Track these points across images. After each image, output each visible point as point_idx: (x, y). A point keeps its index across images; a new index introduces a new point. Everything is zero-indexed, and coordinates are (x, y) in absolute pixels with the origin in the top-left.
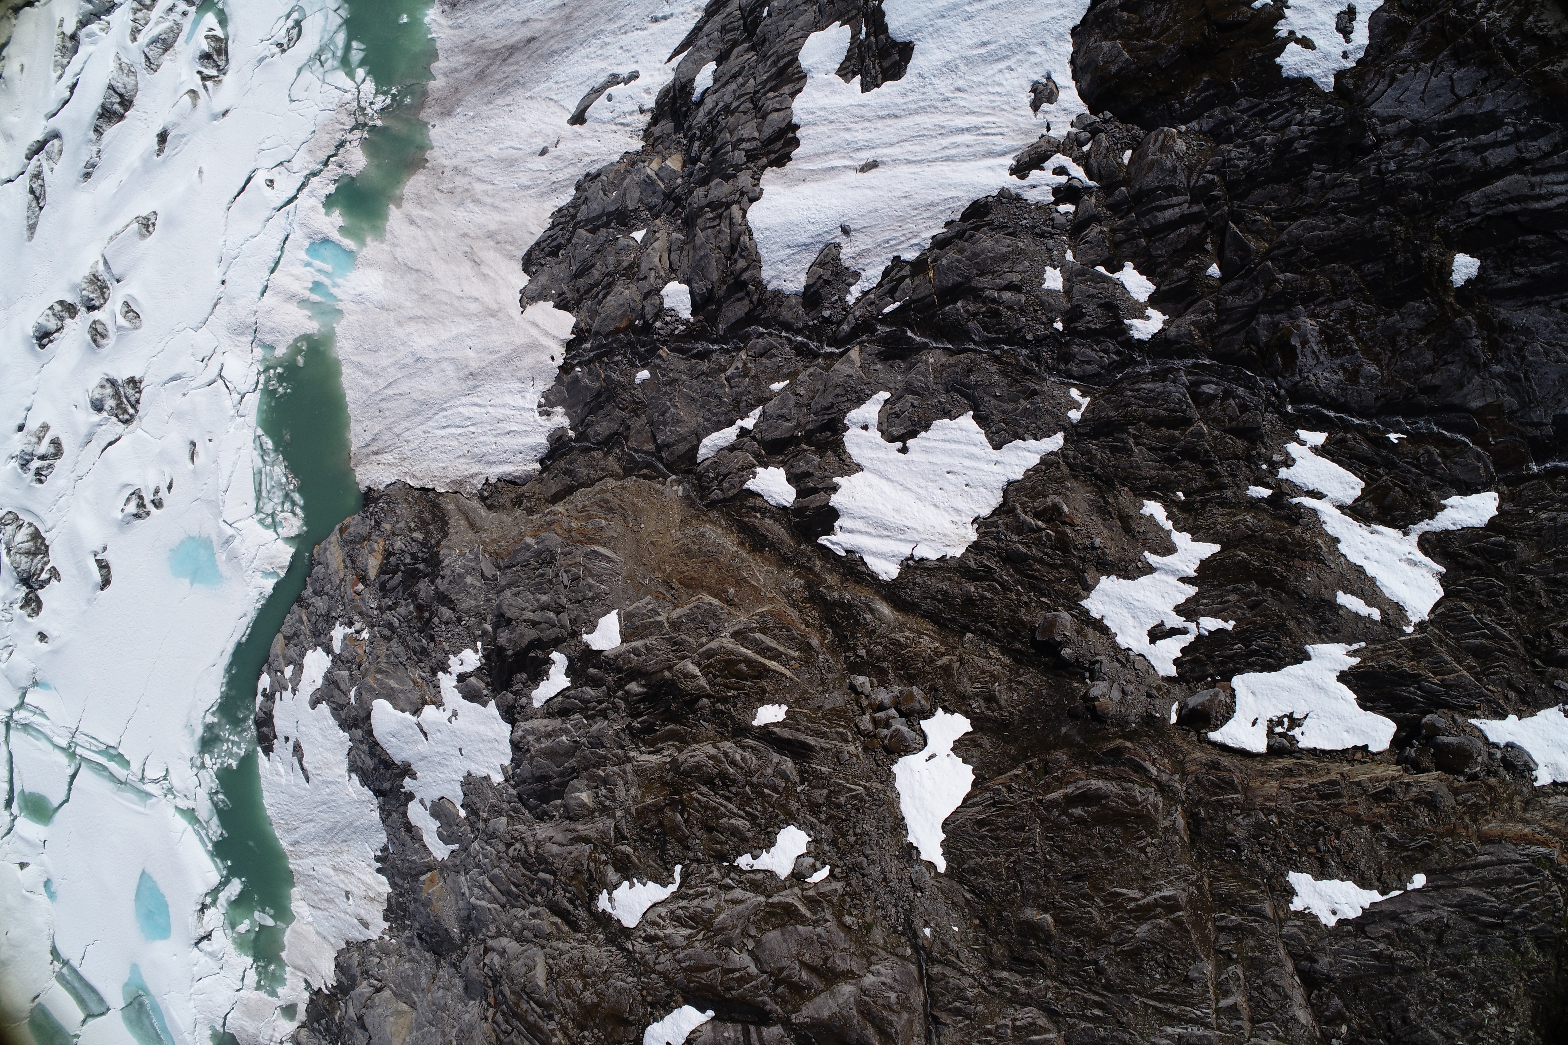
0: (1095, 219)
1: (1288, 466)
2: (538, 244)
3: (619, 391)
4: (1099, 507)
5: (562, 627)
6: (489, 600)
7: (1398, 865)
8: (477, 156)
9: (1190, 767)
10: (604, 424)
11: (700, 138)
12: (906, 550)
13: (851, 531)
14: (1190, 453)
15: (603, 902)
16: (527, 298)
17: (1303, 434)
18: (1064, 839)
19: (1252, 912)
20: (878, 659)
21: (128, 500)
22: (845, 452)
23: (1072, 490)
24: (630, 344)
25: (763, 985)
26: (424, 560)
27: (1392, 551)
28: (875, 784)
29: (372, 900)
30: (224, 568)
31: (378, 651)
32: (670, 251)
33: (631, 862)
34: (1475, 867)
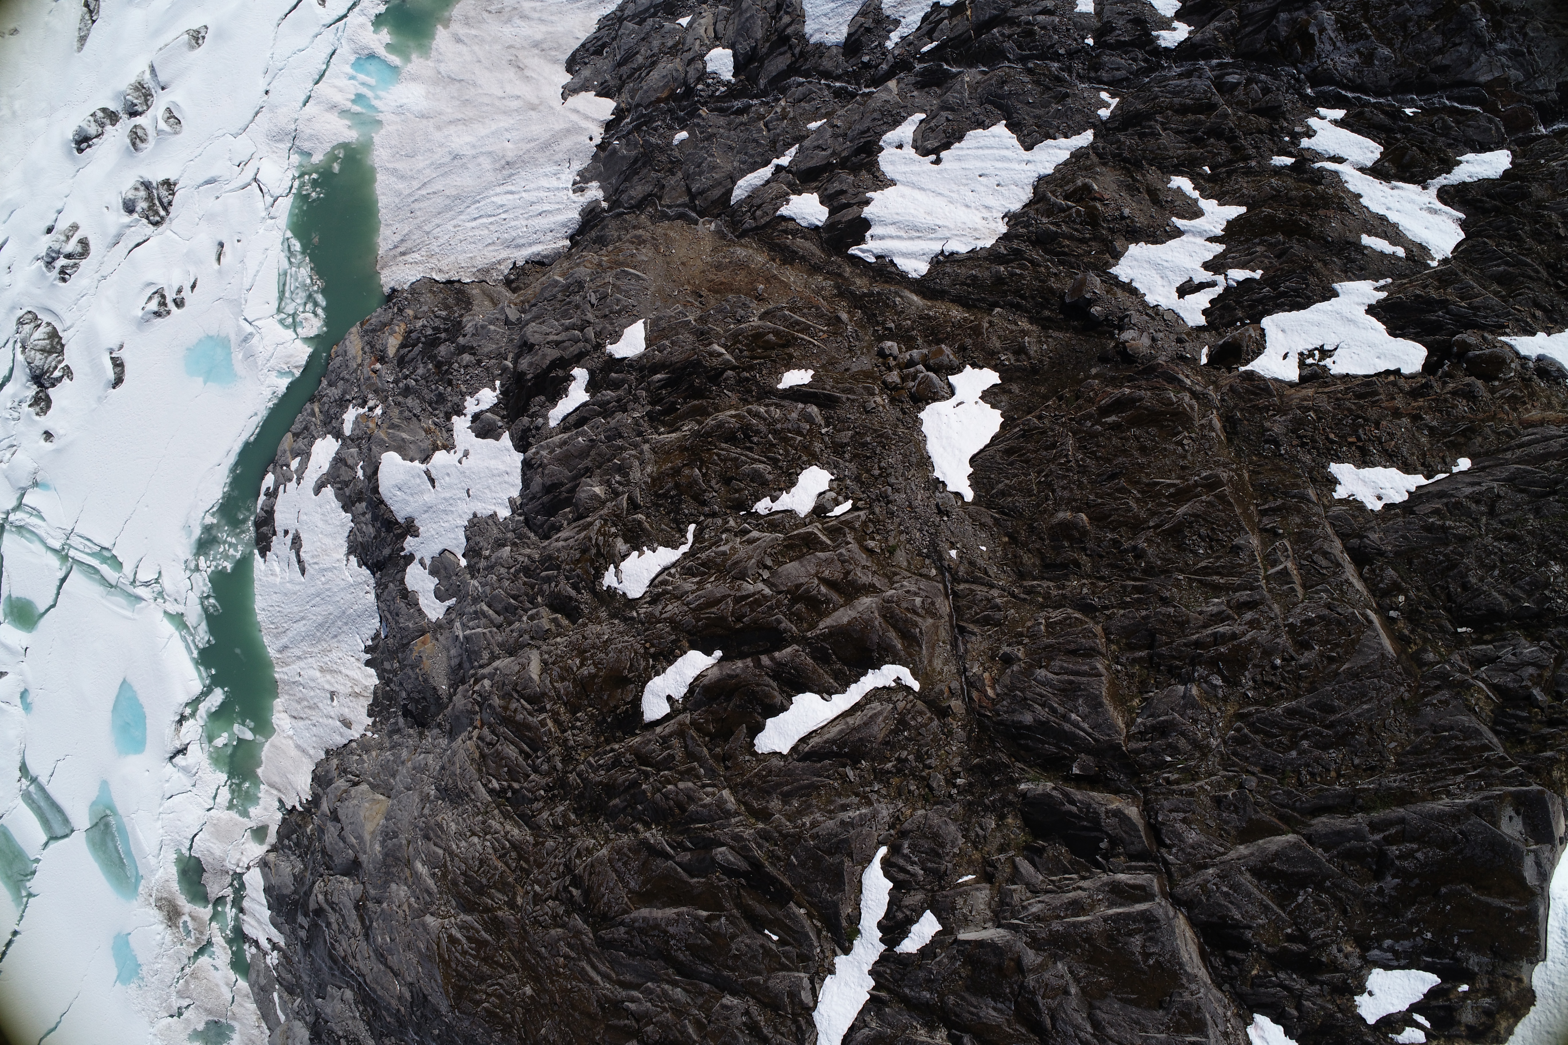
1: (1310, 137)
2: (583, 45)
3: (657, 153)
4: (1128, 185)
5: (587, 340)
6: (512, 340)
7: (1440, 450)
9: (1224, 383)
10: (639, 188)
12: (936, 247)
13: (882, 238)
14: (1216, 132)
16: (568, 92)
17: (1322, 111)
18: (1098, 446)
19: (1294, 496)
20: (907, 331)
21: (150, 298)
22: (879, 169)
23: (1102, 174)
24: (669, 110)
25: (779, 604)
26: (446, 330)
27: (1412, 201)
28: (900, 430)
29: (357, 695)
32: (715, 24)
33: (643, 530)
34: (1520, 446)
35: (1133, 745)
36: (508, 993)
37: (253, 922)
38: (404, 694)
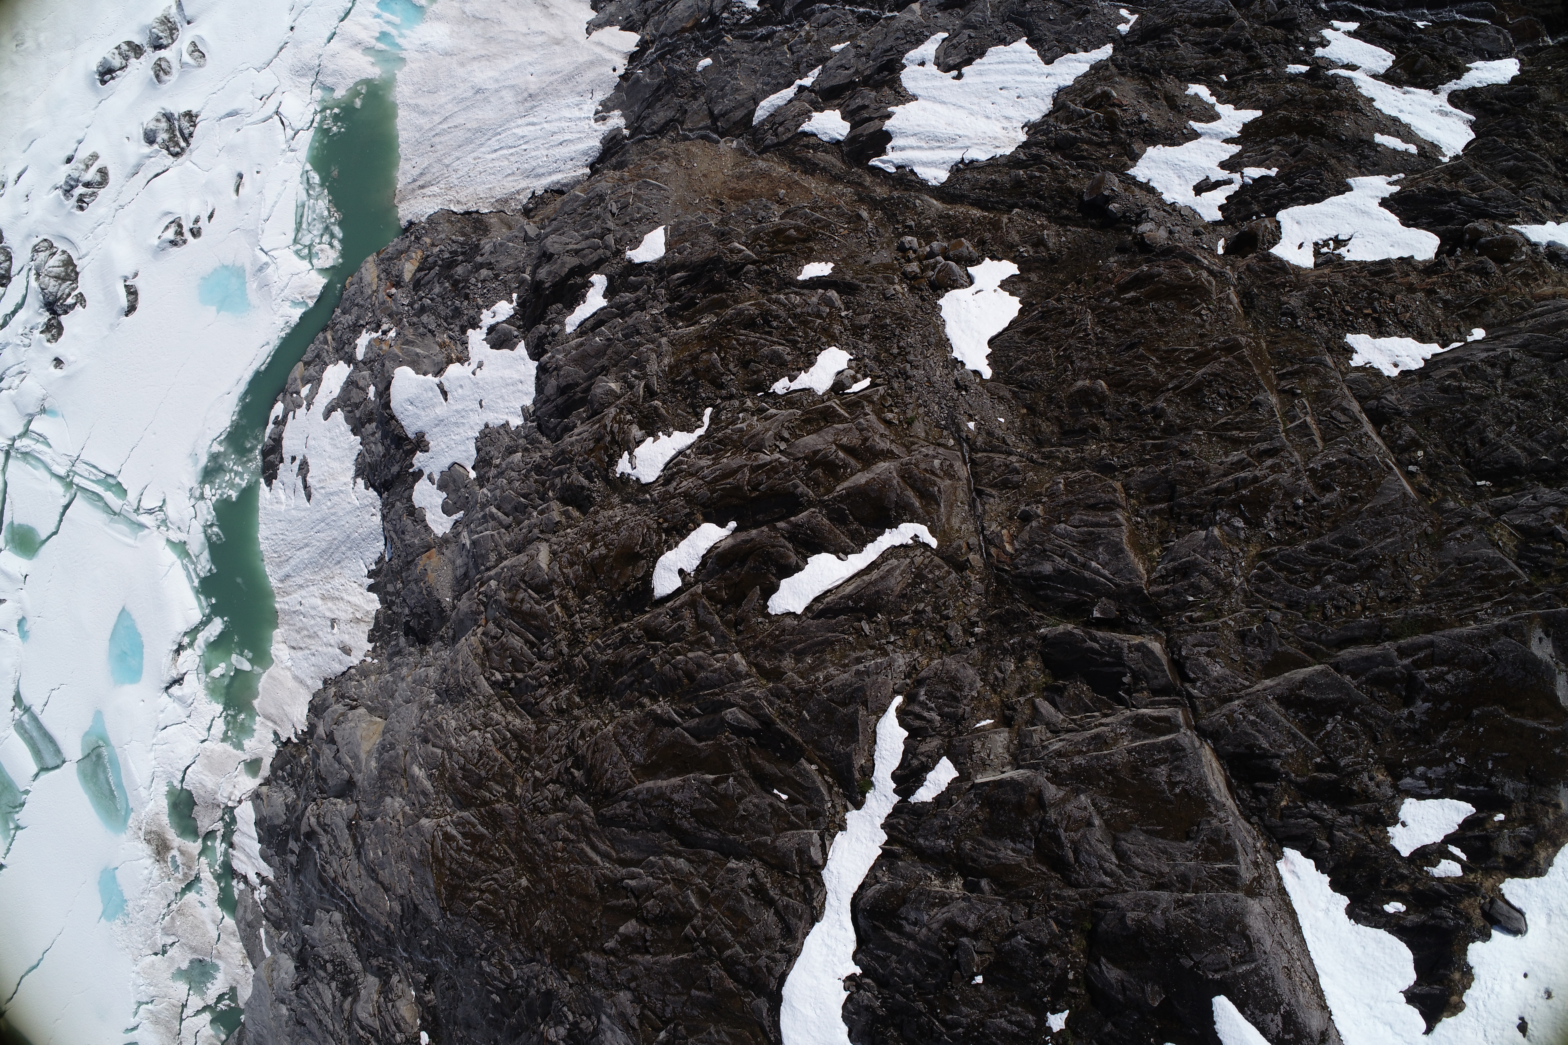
1: (1324, 46)
4: (1147, 93)
5: (607, 247)
6: (530, 254)
7: (1455, 321)
10: (661, 114)
12: (957, 156)
13: (902, 149)
14: (1233, 43)
15: (623, 466)
16: (592, 27)
17: (1336, 23)
18: (1117, 319)
19: (1312, 363)
20: (927, 228)
21: (167, 227)
22: (901, 85)
23: (1120, 84)
24: (694, 39)
25: (796, 470)
26: (463, 253)
27: (1424, 104)
28: (920, 315)
29: (358, 621)
30: (253, 296)
33: (659, 415)
34: (1532, 317)
35: (1155, 588)
36: (502, 887)
37: (243, 857)
38: (407, 611)
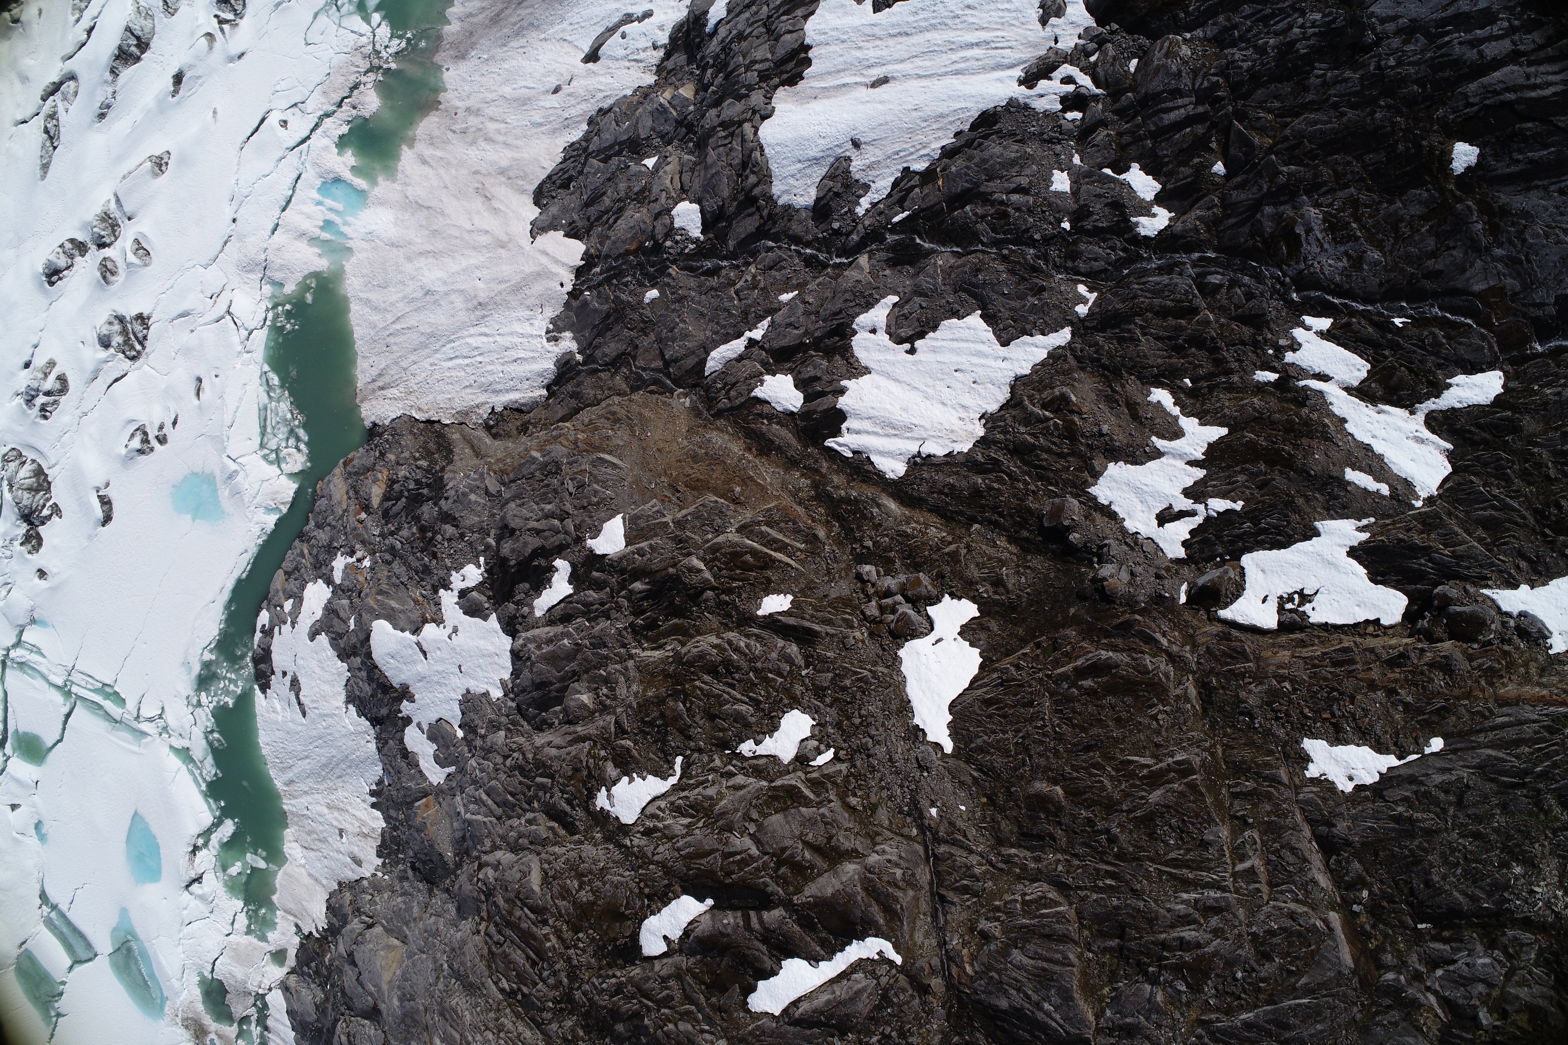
0: (1103, 123)
1: (1294, 351)
2: (549, 177)
3: (628, 311)
4: (1107, 396)
5: (567, 533)
6: (493, 515)
7: (1414, 729)
8: (490, 96)
9: (1201, 640)
10: (612, 345)
11: (713, 66)
12: (913, 448)
13: (858, 432)
14: (1197, 341)
15: (601, 800)
16: (537, 229)
17: (1308, 320)
18: (1074, 711)
19: (1266, 778)
20: (885, 550)
21: (132, 435)
22: (853, 356)
23: (1080, 381)
24: (640, 265)
25: (765, 866)
26: (428, 486)
27: (1399, 429)
28: (880, 669)
29: (366, 836)
30: (226, 504)
31: (379, 575)
32: (681, 173)
33: (632, 757)
34: (1493, 728)
37: (278, 1041)
38: (411, 853)
